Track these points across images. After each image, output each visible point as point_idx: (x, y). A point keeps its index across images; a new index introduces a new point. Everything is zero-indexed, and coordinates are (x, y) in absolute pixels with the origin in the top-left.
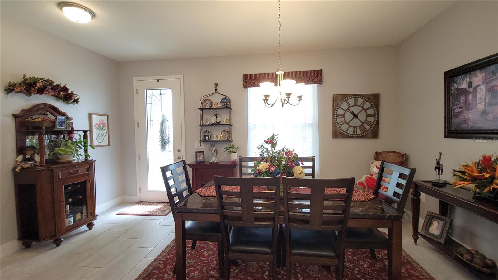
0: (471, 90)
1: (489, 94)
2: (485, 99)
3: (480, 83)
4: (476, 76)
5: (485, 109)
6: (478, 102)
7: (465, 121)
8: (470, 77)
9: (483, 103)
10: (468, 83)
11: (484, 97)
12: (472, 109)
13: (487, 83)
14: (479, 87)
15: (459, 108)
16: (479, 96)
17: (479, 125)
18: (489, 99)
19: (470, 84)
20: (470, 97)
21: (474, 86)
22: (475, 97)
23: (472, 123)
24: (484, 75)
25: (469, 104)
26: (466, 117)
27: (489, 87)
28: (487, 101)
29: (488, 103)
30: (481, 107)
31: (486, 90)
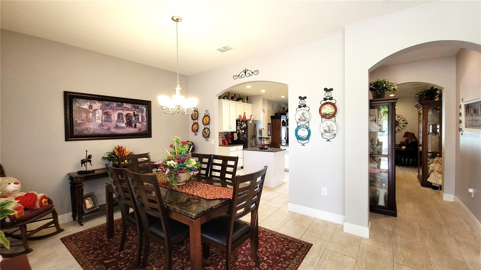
0: (91, 111)
1: (104, 116)
2: (102, 118)
3: (99, 108)
4: (95, 103)
5: (102, 123)
6: (97, 119)
7: (87, 129)
8: (90, 103)
9: (101, 120)
10: (89, 106)
11: (101, 116)
12: (92, 122)
13: (103, 110)
14: (98, 110)
15: (81, 120)
16: (97, 115)
17: (98, 132)
18: (105, 118)
19: (91, 107)
20: (91, 114)
21: (93, 108)
22: (94, 115)
23: (93, 130)
24: (101, 104)
25: (90, 119)
26: (88, 127)
27: (104, 112)
28: (103, 119)
29: (104, 120)
30: (99, 122)
31: (102, 113)
